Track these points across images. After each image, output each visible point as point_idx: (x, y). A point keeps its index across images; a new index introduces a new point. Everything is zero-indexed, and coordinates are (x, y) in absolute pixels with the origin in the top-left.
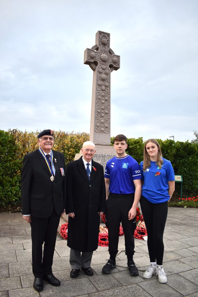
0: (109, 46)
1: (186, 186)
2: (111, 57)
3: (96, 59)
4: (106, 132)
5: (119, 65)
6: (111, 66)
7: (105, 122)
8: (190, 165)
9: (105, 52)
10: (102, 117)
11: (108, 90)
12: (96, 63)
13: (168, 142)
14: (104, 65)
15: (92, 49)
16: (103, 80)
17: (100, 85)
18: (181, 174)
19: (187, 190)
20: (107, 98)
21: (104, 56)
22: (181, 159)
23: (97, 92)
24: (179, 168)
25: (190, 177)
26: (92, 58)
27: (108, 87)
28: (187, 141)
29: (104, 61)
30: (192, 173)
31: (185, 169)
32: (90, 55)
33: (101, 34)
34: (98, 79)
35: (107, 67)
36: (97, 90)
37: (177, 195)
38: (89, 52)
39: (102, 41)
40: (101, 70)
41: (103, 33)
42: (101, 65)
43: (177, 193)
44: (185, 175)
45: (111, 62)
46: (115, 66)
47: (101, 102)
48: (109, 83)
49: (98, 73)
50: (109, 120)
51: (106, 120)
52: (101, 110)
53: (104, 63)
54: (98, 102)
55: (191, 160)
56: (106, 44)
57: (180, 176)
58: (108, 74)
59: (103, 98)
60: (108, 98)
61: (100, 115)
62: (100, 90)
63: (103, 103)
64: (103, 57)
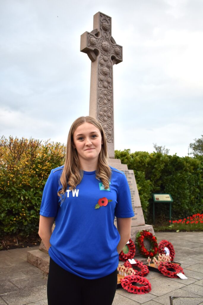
0: (110, 33)
1: (174, 206)
2: (113, 46)
3: (96, 47)
4: (109, 140)
5: (121, 57)
6: (113, 58)
7: (108, 127)
8: (178, 182)
9: (107, 40)
10: (104, 121)
11: (110, 87)
12: (96, 52)
13: (156, 155)
14: (105, 55)
15: (92, 34)
16: (105, 74)
17: (101, 81)
18: (169, 193)
19: (175, 211)
20: (109, 97)
21: (106, 43)
22: (167, 175)
23: (99, 88)
24: (166, 186)
25: (179, 196)
26: (93, 44)
27: (110, 83)
28: (175, 154)
29: (106, 50)
30: (180, 191)
31: (173, 186)
32: (90, 40)
33: (102, 16)
34: (99, 73)
35: (109, 59)
36: (99, 86)
37: (165, 217)
38: (89, 36)
39: (104, 25)
40: (102, 61)
41: (104, 15)
42: (102, 55)
43: (164, 215)
44: (174, 194)
45: (113, 53)
46: (117, 58)
47: (103, 102)
48: (112, 78)
49: (100, 65)
50: (112, 126)
51: (110, 125)
52: (104, 112)
53: (106, 54)
54: (100, 102)
55: (180, 176)
56: (107, 29)
57: (168, 195)
58: (110, 68)
59: (105, 97)
60: (111, 97)
61: (103, 119)
62: (102, 86)
63: (105, 104)
64: (105, 45)
